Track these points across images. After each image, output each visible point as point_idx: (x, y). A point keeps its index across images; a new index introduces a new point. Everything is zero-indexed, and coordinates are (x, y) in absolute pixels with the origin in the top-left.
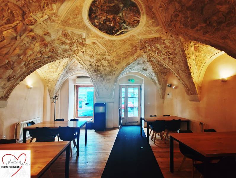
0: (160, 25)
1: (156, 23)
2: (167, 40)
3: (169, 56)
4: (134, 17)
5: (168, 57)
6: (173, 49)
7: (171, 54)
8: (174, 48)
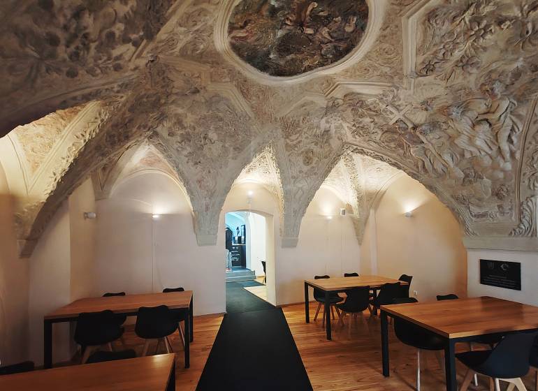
0: (177, 56)
1: (189, 53)
2: (130, 53)
3: (63, 42)
4: (245, 35)
5: (60, 34)
6: (98, 66)
7: (75, 56)
8: (98, 71)
